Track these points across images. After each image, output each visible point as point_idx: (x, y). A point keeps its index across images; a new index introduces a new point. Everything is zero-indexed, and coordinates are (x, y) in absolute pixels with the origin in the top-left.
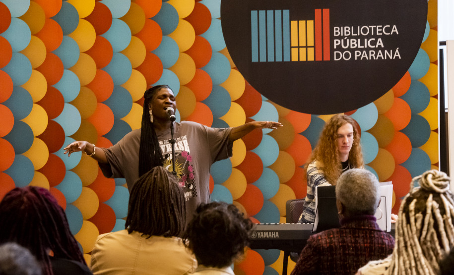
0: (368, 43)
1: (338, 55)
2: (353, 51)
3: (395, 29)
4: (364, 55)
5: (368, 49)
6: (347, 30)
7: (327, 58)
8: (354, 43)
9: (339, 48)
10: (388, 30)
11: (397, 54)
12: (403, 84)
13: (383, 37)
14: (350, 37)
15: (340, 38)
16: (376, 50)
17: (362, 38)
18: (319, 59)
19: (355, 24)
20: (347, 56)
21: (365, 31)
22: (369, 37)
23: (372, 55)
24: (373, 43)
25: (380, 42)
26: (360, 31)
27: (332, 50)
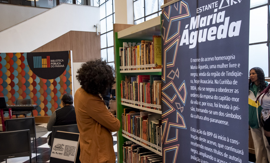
0: (58, 63)
1: (52, 66)
2: (55, 65)
3: (63, 60)
4: (57, 66)
5: (58, 65)
6: (53, 61)
7: (50, 67)
8: (55, 64)
9: (52, 65)
10: (62, 61)
11: (63, 66)
12: (65, 72)
13: (61, 62)
14: (54, 62)
15: (52, 62)
16: (59, 65)
17: (56, 62)
18: (48, 67)
19: (55, 59)
20: (54, 66)
21: (57, 61)
22: (58, 62)
23: (58, 66)
24: (59, 63)
25: (60, 63)
26: (56, 61)
27: (51, 65)
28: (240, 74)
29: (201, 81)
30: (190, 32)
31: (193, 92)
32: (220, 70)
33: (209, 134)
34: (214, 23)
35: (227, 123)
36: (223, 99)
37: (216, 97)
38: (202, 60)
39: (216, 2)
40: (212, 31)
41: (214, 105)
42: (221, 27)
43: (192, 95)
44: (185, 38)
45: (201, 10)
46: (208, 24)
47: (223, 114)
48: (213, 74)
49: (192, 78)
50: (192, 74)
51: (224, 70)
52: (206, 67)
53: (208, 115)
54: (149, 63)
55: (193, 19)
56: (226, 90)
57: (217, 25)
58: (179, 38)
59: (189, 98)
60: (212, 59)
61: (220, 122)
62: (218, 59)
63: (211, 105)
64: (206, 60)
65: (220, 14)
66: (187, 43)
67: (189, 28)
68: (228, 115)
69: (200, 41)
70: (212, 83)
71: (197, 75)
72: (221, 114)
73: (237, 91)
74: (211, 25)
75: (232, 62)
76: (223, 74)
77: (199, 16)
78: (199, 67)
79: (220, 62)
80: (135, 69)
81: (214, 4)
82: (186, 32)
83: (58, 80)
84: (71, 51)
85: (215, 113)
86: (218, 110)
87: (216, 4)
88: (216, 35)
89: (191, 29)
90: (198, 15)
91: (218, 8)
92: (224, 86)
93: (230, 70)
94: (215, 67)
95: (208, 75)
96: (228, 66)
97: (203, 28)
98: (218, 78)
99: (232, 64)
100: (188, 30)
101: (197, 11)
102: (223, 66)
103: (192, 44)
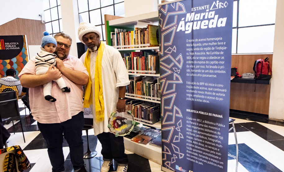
0: (13, 46)
1: (7, 48)
2: (10, 48)
3: (18, 43)
4: (12, 48)
5: (13, 47)
6: (8, 44)
7: (4, 49)
8: (10, 46)
9: (7, 47)
10: (16, 43)
11: (19, 48)
12: (20, 54)
13: (16, 45)
14: (9, 45)
15: (7, 45)
16: (15, 47)
17: (11, 45)
18: (3, 49)
20: (9, 48)
21: (12, 44)
22: (13, 45)
23: (14, 48)
24: (14, 46)
25: (15, 46)
26: (11, 44)
27: (5, 47)
28: (225, 48)
29: (196, 53)
30: (186, 23)
31: (188, 60)
32: (211, 46)
33: (201, 84)
34: (206, 18)
35: (215, 76)
36: (212, 63)
37: (207, 62)
38: (196, 40)
39: (208, 6)
40: (205, 23)
41: (205, 67)
42: (211, 21)
43: (187, 62)
44: (181, 27)
45: (196, 9)
46: (201, 18)
47: (213, 71)
48: (205, 49)
49: (188, 52)
50: (188, 49)
51: (214, 46)
52: (200, 45)
53: (201, 73)
54: (144, 43)
55: (188, 15)
56: (215, 58)
57: (209, 19)
58: (176, 26)
59: (185, 64)
60: (205, 40)
61: (210, 76)
62: (208, 39)
63: (203, 67)
64: (200, 40)
65: (211, 13)
66: (183, 30)
67: (185, 20)
68: (216, 72)
69: (194, 29)
70: (205, 54)
71: (192, 50)
72: (211, 71)
73: (223, 58)
74: (204, 19)
75: (220, 41)
76: (213, 48)
77: (194, 13)
78: (194, 45)
79: (211, 42)
80: (129, 48)
81: (207, 7)
82: (182, 23)
83: (14, 60)
84: (26, 36)
85: (207, 71)
86: (209, 69)
87: (208, 7)
88: (208, 25)
89: (187, 20)
90: (192, 12)
91: (209, 9)
92: (213, 56)
93: (219, 46)
94: (207, 45)
95: (202, 49)
96: (217, 44)
97: (197, 21)
98: (208, 51)
99: (220, 42)
100: (184, 21)
101: (192, 10)
102: (213, 43)
103: (188, 30)
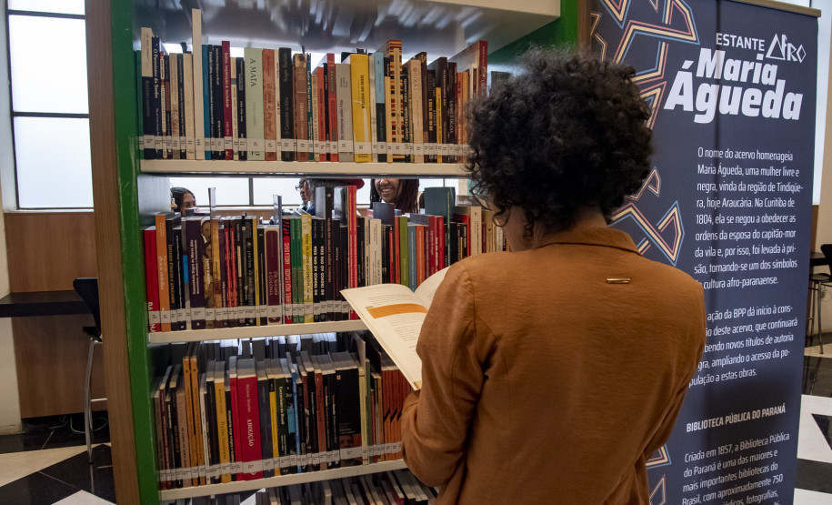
28: (797, 188)
29: (725, 203)
31: (702, 228)
32: (767, 180)
33: (739, 312)
35: (773, 280)
36: (768, 235)
37: (756, 235)
38: (728, 154)
40: (752, 98)
41: (751, 251)
43: (699, 237)
45: (728, 40)
47: (768, 264)
48: (751, 187)
49: (703, 195)
50: (701, 187)
51: (774, 179)
52: (737, 171)
53: (739, 275)
56: (776, 219)
57: (763, 88)
58: (661, 87)
60: (751, 155)
61: (763, 281)
62: (761, 156)
63: (745, 251)
64: (738, 156)
67: (693, 69)
68: (778, 265)
69: (723, 110)
70: (749, 205)
71: (714, 189)
72: (765, 265)
73: (793, 219)
75: (788, 165)
76: (772, 187)
78: (720, 171)
79: (767, 164)
85: (754, 266)
86: (759, 258)
87: (760, 45)
88: (760, 107)
89: (700, 73)
90: (718, 48)
92: (772, 211)
93: (785, 180)
94: (757, 173)
95: (742, 187)
96: (782, 172)
98: (761, 195)
99: (787, 168)
102: (772, 172)
103: (704, 113)
